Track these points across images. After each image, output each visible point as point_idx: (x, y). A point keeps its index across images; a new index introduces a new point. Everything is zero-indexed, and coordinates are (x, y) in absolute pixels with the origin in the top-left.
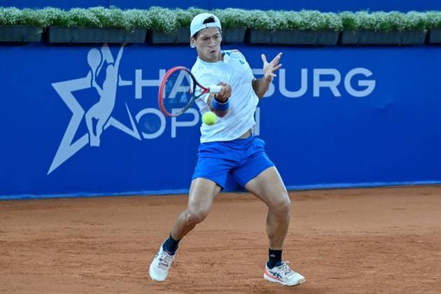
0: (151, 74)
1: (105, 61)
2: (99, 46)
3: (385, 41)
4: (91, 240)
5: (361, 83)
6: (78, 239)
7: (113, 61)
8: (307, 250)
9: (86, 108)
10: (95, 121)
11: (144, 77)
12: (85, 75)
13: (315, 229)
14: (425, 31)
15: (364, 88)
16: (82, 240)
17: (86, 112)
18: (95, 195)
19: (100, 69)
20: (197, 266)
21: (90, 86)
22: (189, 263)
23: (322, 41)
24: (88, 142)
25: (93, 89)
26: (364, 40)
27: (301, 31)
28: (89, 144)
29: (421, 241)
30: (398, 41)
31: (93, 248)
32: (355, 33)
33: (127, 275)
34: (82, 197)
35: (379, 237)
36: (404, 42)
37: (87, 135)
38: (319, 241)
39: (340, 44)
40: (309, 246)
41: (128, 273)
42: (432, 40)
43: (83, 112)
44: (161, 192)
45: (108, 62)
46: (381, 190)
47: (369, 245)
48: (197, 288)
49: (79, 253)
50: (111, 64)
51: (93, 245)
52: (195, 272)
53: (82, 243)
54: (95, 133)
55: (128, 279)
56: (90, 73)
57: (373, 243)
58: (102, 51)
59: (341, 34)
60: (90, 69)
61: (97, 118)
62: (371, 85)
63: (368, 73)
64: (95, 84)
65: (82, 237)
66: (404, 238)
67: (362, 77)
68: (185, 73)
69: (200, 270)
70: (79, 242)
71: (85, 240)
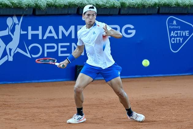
0: (35, 28)
1: (15, 23)
2: (12, 16)
3: (139, 13)
4: (9, 103)
5: (129, 31)
6: (3, 103)
7: (18, 23)
8: (106, 106)
9: (6, 44)
10: (10, 50)
11: (32, 30)
12: (6, 29)
13: (109, 97)
14: (157, 7)
15: (131, 33)
16: (5, 103)
17: (6, 46)
18: (11, 83)
19: (12, 26)
20: (57, 114)
21: (8, 34)
22: (53, 113)
23: (111, 13)
24: (7, 59)
25: (9, 35)
26: (130, 12)
27: (102, 8)
28: (8, 60)
29: (156, 102)
30: (145, 12)
31: (10, 107)
32: (126, 9)
33: (25, 118)
34: (5, 84)
35: (138, 100)
36: (148, 13)
37: (7, 56)
38: (111, 102)
39: (120, 14)
40: (107, 104)
41: (26, 118)
42: (160, 12)
44: (40, 81)
45: (16, 23)
46: (138, 79)
47: (134, 104)
48: (57, 124)
49: (4, 109)
50: (17, 24)
51: (10, 105)
52: (56, 117)
53: (5, 104)
54: (10, 55)
55: (26, 120)
56: (8, 28)
57: (135, 103)
58: (13, 18)
59: (120, 9)
60: (8, 26)
61: (11, 48)
62: (134, 32)
63: (132, 27)
64: (10, 33)
65: (5, 102)
66: (149, 100)
67: (130, 29)
68: (51, 28)
69: (58, 116)
70: (4, 104)
71: (7, 103)
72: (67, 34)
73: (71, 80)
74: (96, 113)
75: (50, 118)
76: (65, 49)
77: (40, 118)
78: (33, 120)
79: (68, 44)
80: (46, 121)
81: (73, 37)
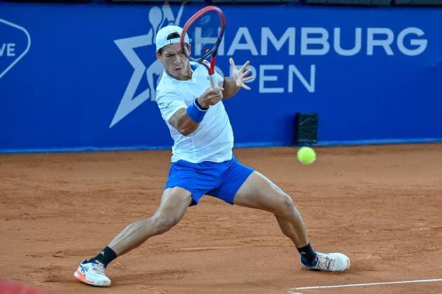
1: (166, 19)
2: (160, 4)
3: (436, 2)
4: (151, 190)
5: (413, 42)
6: (139, 190)
7: (173, 20)
9: (147, 64)
10: (156, 77)
11: (204, 35)
12: (146, 33)
13: (368, 183)
15: (417, 47)
16: (142, 191)
17: (147, 68)
18: (155, 148)
19: (161, 26)
21: (151, 43)
23: (376, 2)
24: (148, 96)
28: (150, 99)
31: (154, 199)
35: (429, 190)
37: (148, 90)
38: (371, 194)
39: (393, 5)
40: (362, 198)
41: (187, 223)
43: (144, 68)
45: (169, 20)
47: (420, 198)
48: (254, 239)
49: (139, 204)
50: (171, 21)
51: (153, 196)
52: (252, 223)
53: (143, 194)
54: (155, 88)
55: (188, 229)
56: (151, 30)
57: (423, 197)
58: (163, 9)
62: (423, 44)
63: (420, 32)
65: (143, 188)
67: (414, 36)
68: (243, 31)
69: (256, 220)
70: (140, 193)
71: (146, 191)
72: (278, 45)
73: (284, 145)
74: (340, 216)
75: (240, 225)
76: (274, 78)
77: (219, 226)
78: (203, 228)
79: (281, 67)
80: (231, 231)
81: (292, 51)
